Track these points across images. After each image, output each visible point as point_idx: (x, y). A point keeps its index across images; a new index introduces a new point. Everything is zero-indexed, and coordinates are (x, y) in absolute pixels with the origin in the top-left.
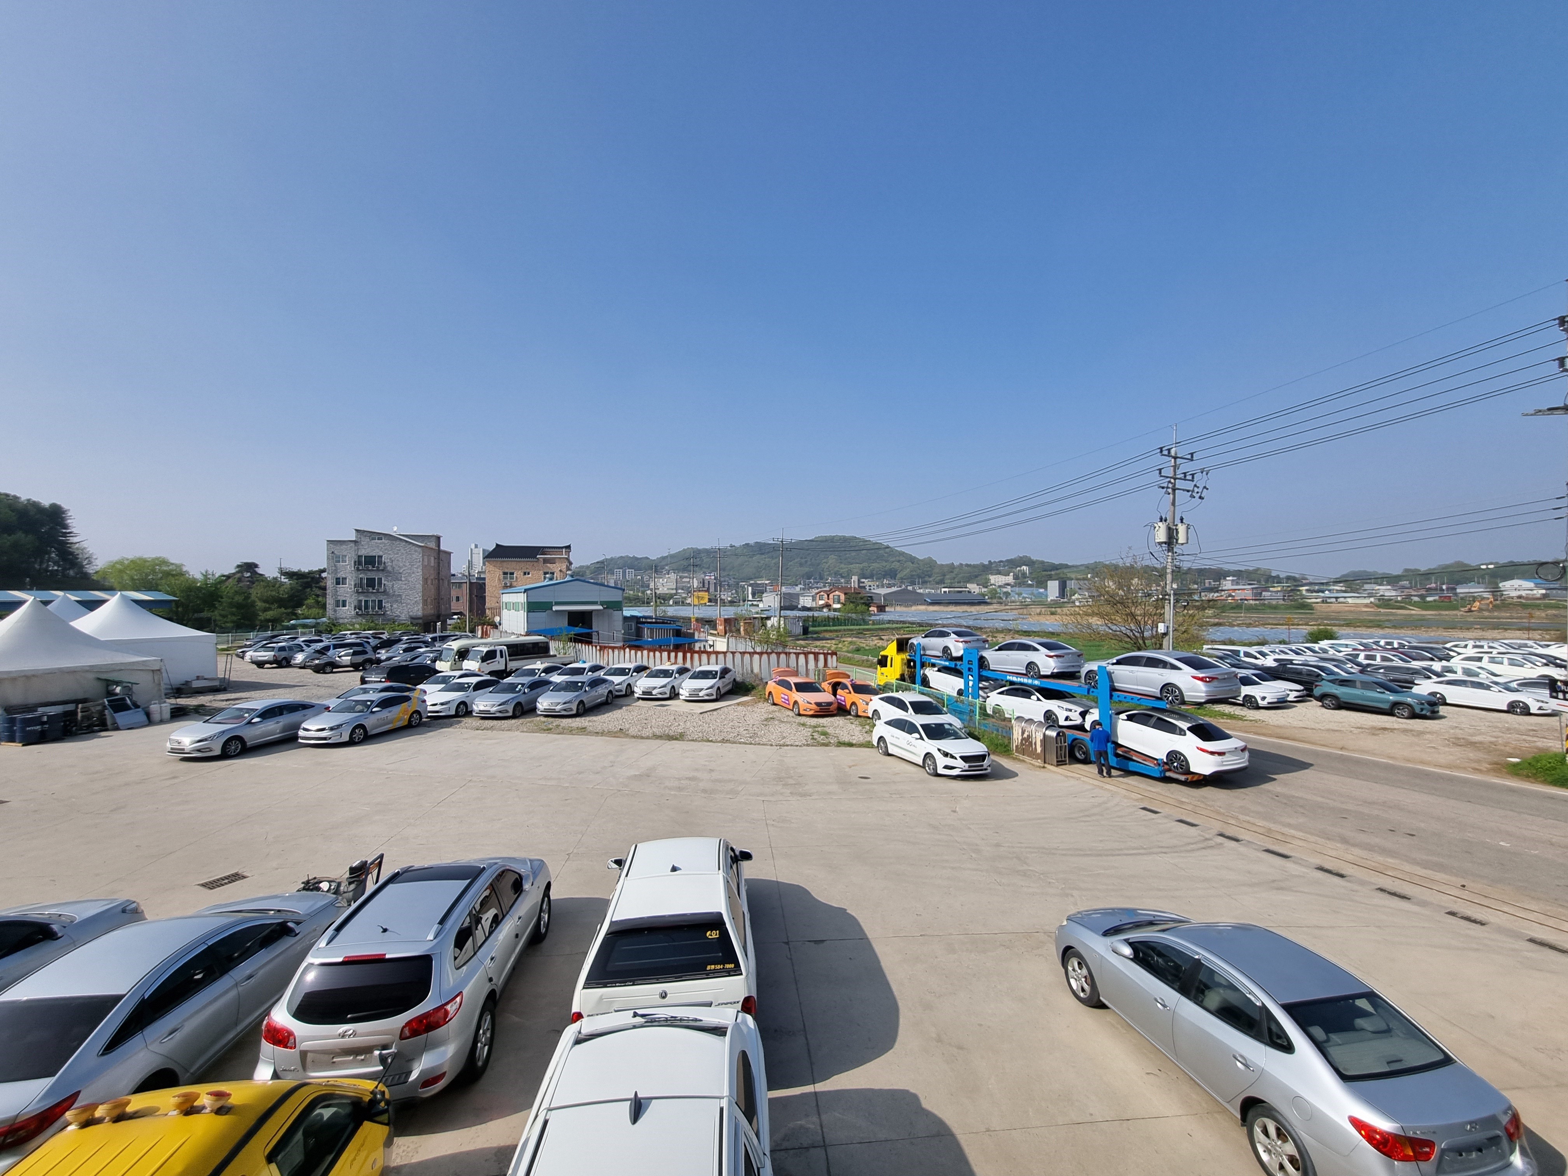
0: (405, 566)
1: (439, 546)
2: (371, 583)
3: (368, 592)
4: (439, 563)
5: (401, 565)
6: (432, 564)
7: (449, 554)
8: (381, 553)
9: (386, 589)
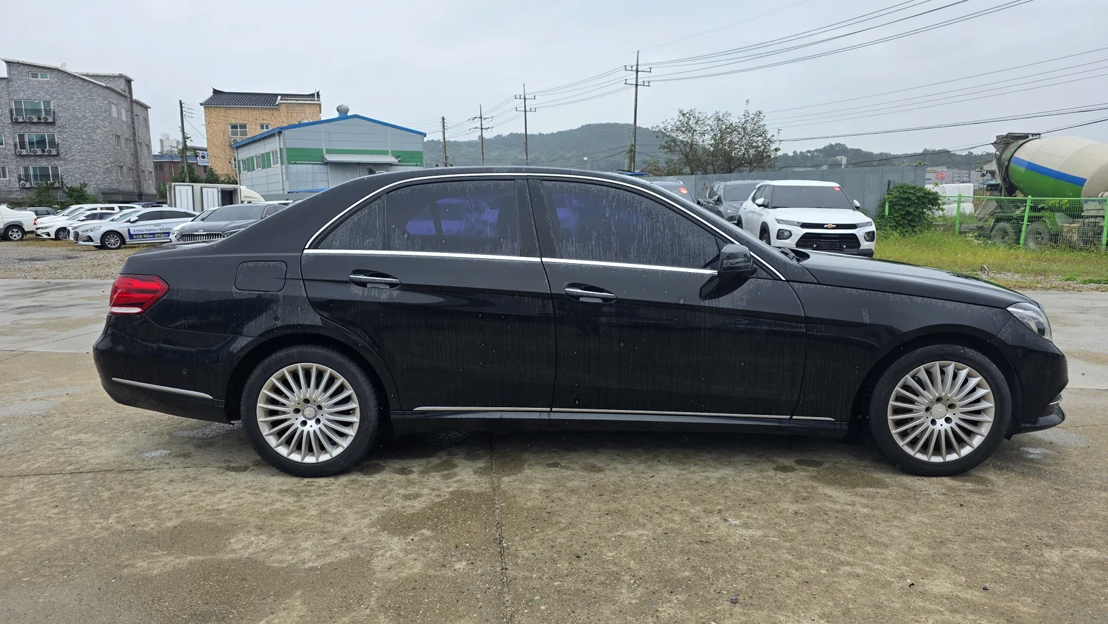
0: (86, 117)
1: (130, 93)
2: (37, 141)
4: (133, 119)
5: (80, 115)
6: (124, 119)
7: (146, 108)
8: (48, 98)
9: (62, 151)
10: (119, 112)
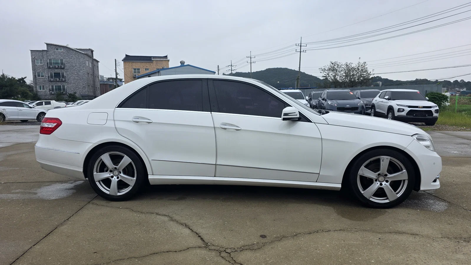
0: (76, 66)
1: (93, 56)
2: (57, 75)
3: (57, 81)
4: (93, 66)
5: (74, 65)
6: (90, 67)
7: (98, 62)
8: (62, 58)
9: (67, 79)
10: (88, 64)
